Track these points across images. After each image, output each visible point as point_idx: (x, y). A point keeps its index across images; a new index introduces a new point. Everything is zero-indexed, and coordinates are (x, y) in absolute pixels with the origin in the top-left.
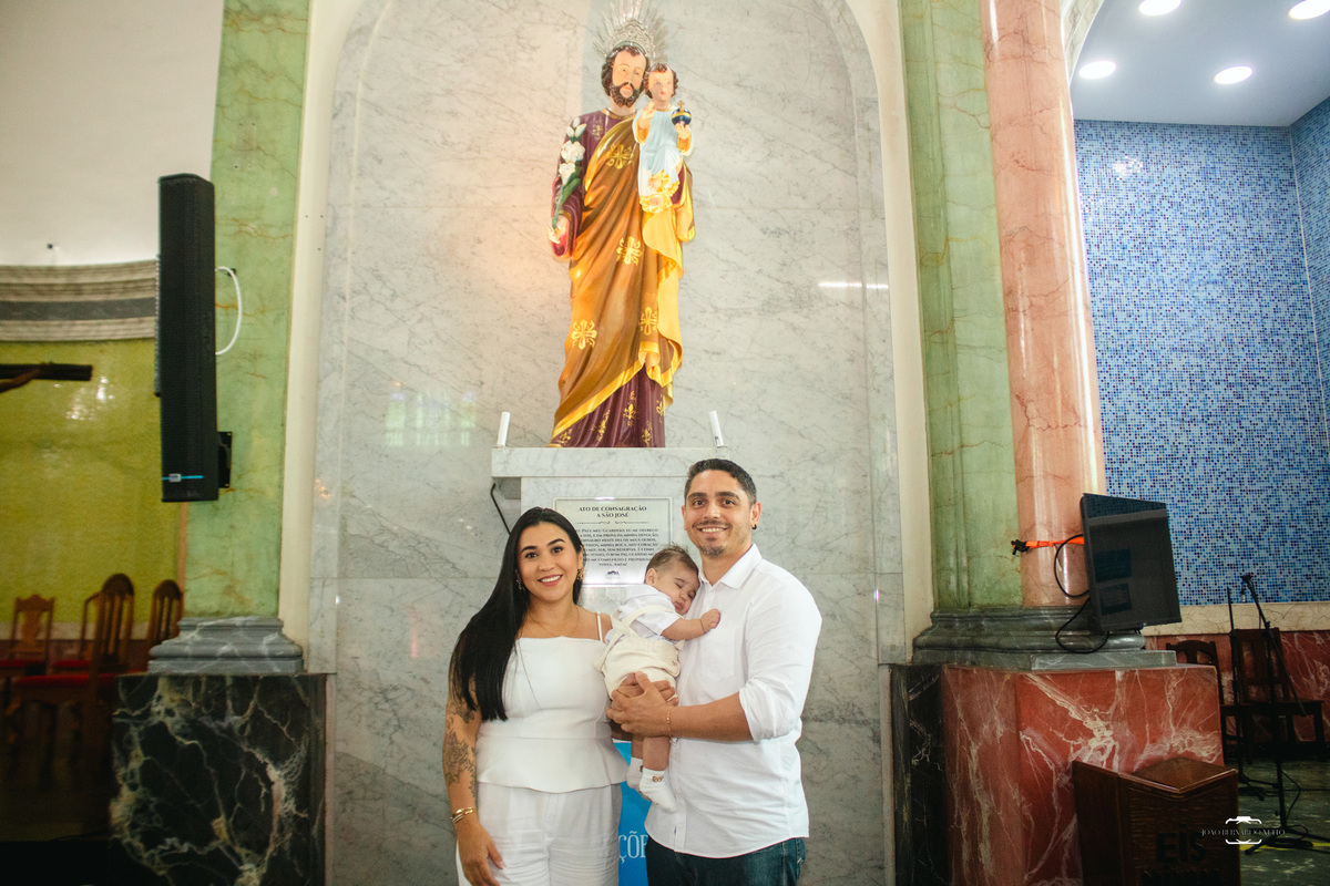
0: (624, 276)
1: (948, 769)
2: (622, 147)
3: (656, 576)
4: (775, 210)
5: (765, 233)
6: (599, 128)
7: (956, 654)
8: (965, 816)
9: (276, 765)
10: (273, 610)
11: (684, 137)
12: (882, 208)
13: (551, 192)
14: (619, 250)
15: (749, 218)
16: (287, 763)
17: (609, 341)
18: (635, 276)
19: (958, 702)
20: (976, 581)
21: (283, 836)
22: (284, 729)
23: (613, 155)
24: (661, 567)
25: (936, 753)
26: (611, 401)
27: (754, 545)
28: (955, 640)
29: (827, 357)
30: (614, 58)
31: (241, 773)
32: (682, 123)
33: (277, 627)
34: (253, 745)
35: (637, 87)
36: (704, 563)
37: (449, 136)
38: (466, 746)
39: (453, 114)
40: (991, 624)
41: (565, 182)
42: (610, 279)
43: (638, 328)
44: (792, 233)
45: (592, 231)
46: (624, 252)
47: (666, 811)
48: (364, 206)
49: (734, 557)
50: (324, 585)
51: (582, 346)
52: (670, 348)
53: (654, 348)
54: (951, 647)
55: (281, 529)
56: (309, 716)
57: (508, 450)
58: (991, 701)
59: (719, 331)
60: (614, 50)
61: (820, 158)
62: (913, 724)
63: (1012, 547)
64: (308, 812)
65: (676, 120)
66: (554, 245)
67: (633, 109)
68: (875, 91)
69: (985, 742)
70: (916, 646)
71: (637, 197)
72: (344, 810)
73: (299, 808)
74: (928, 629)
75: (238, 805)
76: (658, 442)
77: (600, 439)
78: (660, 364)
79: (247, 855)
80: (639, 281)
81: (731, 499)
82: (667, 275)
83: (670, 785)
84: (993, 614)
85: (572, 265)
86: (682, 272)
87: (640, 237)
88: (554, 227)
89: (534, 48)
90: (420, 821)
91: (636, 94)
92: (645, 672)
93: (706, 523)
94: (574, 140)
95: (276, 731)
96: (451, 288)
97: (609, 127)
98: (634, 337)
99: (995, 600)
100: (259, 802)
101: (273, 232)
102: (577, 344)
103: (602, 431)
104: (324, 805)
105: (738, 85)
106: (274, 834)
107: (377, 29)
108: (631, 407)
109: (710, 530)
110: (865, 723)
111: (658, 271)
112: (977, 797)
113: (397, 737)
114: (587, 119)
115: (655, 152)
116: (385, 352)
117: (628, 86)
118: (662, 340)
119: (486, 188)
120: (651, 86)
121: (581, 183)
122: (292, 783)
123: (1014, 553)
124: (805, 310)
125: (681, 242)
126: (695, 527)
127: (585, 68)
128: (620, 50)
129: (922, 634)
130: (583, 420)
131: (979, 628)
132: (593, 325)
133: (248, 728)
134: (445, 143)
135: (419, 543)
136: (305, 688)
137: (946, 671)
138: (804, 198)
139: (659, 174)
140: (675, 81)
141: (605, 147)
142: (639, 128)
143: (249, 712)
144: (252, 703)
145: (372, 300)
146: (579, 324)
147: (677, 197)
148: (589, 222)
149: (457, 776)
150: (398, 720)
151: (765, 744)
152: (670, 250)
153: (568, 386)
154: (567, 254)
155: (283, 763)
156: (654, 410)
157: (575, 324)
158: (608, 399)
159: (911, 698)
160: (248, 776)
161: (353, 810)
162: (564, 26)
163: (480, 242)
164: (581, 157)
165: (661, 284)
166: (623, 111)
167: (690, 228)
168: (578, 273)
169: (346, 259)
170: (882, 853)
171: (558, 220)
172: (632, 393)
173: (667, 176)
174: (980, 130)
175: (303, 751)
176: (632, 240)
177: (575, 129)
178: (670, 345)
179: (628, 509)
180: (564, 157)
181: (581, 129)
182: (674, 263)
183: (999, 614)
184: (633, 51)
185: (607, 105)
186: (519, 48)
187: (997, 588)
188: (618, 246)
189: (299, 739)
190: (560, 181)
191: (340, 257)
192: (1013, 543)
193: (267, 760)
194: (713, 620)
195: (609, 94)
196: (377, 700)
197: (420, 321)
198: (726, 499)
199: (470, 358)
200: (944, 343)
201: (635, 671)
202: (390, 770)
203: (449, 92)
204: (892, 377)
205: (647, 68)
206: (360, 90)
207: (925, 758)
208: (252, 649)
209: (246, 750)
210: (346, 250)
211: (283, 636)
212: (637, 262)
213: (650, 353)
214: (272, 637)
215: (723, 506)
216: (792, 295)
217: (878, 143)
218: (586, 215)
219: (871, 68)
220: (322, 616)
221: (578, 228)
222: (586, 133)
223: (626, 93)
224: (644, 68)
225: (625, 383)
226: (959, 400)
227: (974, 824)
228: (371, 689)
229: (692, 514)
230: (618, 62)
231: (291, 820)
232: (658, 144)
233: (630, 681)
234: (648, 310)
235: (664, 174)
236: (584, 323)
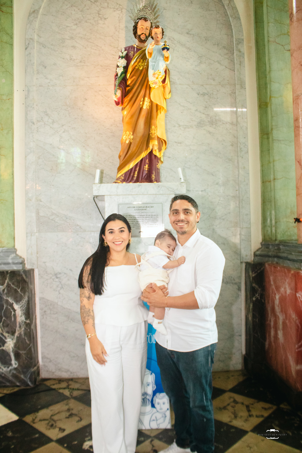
0: (144, 113)
1: (266, 301)
2: (142, 60)
3: (159, 243)
4: (202, 85)
5: (198, 95)
6: (132, 52)
7: (270, 259)
8: (273, 320)
9: (17, 304)
10: (13, 245)
11: (167, 56)
12: (245, 84)
13: (114, 79)
14: (141, 103)
15: (192, 89)
16: (21, 303)
17: (138, 140)
18: (148, 113)
19: (271, 278)
20: (279, 231)
21: (21, 329)
22: (19, 290)
23: (138, 64)
24: (161, 240)
25: (262, 296)
26: (139, 164)
27: (198, 229)
28: (270, 254)
29: (223, 144)
30: (138, 23)
31: (4, 306)
32: (166, 50)
33: (14, 250)
34: (8, 297)
35: (147, 35)
36: (178, 237)
37: (72, 57)
38: (89, 310)
39: (74, 47)
40: (284, 247)
41: (119, 75)
42: (138, 113)
43: (149, 134)
44: (209, 94)
45: (130, 95)
46: (143, 104)
48: (40, 86)
49: (191, 234)
50: (31, 235)
51: (127, 142)
52: (162, 142)
53: (156, 142)
54: (269, 256)
55: (14, 214)
56: (28, 285)
57: (99, 185)
58: (285, 280)
59: (181, 134)
60: (138, 19)
61: (220, 64)
62: (254, 285)
63: (294, 220)
64: (30, 320)
65: (163, 49)
66: (116, 101)
67: (146, 44)
68: (243, 36)
69: (282, 294)
70: (255, 255)
71: (148, 81)
72: (43, 318)
73: (26, 319)
74: (259, 249)
75: (4, 318)
76: (158, 180)
77: (135, 178)
78: (158, 149)
79: (8, 336)
80: (149, 115)
81: (189, 211)
82: (160, 113)
84: (284, 243)
85: (123, 109)
86: (167, 111)
87: (150, 98)
88: (115, 94)
89: (105, 19)
90: (71, 321)
91: (147, 38)
92: (155, 282)
93: (179, 221)
94: (122, 57)
95: (16, 291)
96: (76, 119)
97: (137, 52)
98: (148, 138)
99: (285, 238)
100: (12, 317)
101: (4, 97)
102: (125, 141)
103: (136, 176)
104: (36, 316)
105: (188, 33)
106: (18, 328)
107: (41, 10)
108: (147, 166)
109: (180, 224)
110: (236, 284)
111: (157, 111)
112: (278, 314)
113: (62, 291)
114: (127, 49)
115: (155, 62)
116: (51, 144)
117: (144, 35)
118: (159, 139)
119: (88, 77)
120: (153, 34)
121: (126, 76)
122: (23, 310)
123: (295, 223)
124: (214, 126)
125: (166, 99)
126: (175, 223)
127: (126, 27)
128: (140, 19)
129: (257, 250)
130: (128, 171)
131: (279, 249)
132: (132, 133)
133: (6, 290)
134: (71, 59)
135: (67, 218)
136: (26, 275)
137: (267, 265)
138: (214, 80)
139: (157, 72)
140: (163, 32)
141: (135, 60)
142: (149, 53)
143: (5, 284)
144: (6, 281)
145: (45, 124)
146: (126, 133)
147: (164, 81)
148: (129, 91)
149: (87, 321)
150: (62, 285)
153: (122, 158)
154: (120, 105)
155: (19, 303)
156: (156, 166)
157: (124, 133)
158: (138, 163)
159: (253, 275)
160: (7, 308)
161: (46, 318)
162: (117, 9)
163: (86, 100)
164: (125, 65)
165: (158, 117)
166: (141, 45)
167: (169, 93)
168: (125, 112)
169: (34, 108)
170: (241, 330)
171: (116, 91)
172: (147, 160)
173: (160, 72)
174: (285, 51)
175: (26, 299)
176: (146, 99)
177: (123, 53)
178: (162, 141)
179: (146, 207)
180: (118, 65)
181: (125, 53)
182: (163, 108)
183: (288, 244)
184: (146, 20)
185: (135, 43)
186: (99, 19)
187: (286, 234)
188: (141, 101)
189: (24, 293)
190: (117, 75)
191: (31, 107)
193: (13, 302)
194: (182, 261)
195: (136, 38)
196: (53, 278)
197: (64, 132)
198: (186, 211)
199: (84, 146)
200: (268, 138)
201: (152, 282)
202: (59, 303)
203: (72, 38)
204: (248, 152)
205: (151, 27)
206: (36, 37)
207: (258, 298)
208: (5, 261)
209: (5, 298)
210: (33, 104)
211: (17, 255)
212: (148, 108)
213: (154, 144)
214: (13, 255)
215: (185, 214)
216: (209, 120)
217: (244, 57)
218: (128, 89)
219: (241, 25)
220: (31, 247)
221: (125, 94)
222: (127, 55)
223: (143, 37)
224: (150, 27)
225: (144, 156)
226: (274, 161)
227: (276, 323)
228: (51, 274)
229: (173, 218)
230: (139, 24)
231: (23, 323)
232: (156, 59)
233: (150, 286)
234: (153, 127)
235: (159, 72)
236: (128, 133)
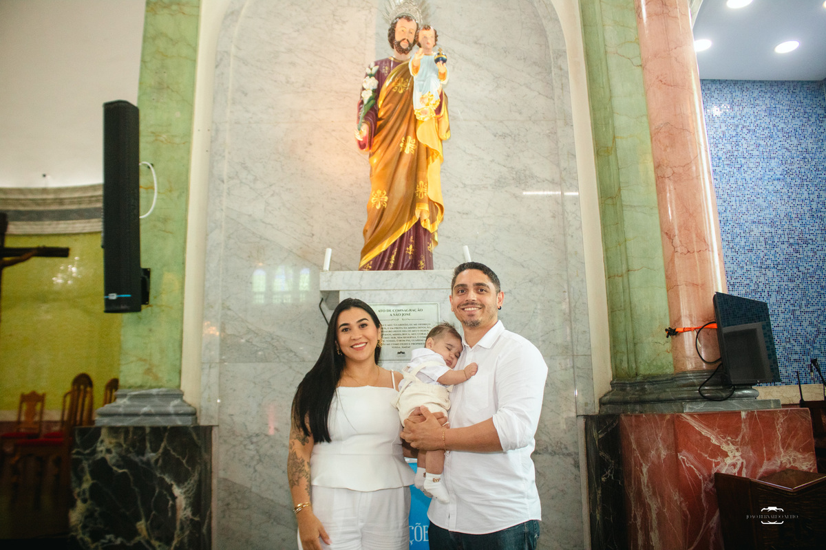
0: (405, 161)
1: (626, 483)
2: (402, 79)
3: (433, 342)
4: (501, 122)
5: (495, 136)
6: (387, 68)
7: (629, 407)
8: (639, 514)
9: (178, 485)
10: (177, 384)
11: (442, 72)
12: (571, 119)
14: (402, 145)
15: (485, 127)
16: (186, 484)
17: (396, 203)
18: (412, 162)
19: (632, 438)
20: (641, 359)
21: (183, 533)
22: (184, 461)
23: (396, 84)
24: (436, 337)
25: (617, 473)
26: (397, 243)
27: (500, 321)
28: (628, 398)
29: (538, 215)
30: (396, 23)
31: (154, 491)
32: (441, 62)
33: (180, 395)
34: (163, 471)
35: (411, 41)
36: (465, 333)
37: (290, 78)
38: (303, 461)
39: (293, 64)
40: (651, 386)
41: (365, 102)
42: (396, 163)
43: (415, 195)
44: (513, 136)
45: (384, 133)
46: (405, 145)
47: (443, 503)
48: (236, 123)
49: (487, 328)
50: (210, 367)
51: (378, 207)
52: (436, 208)
53: (426, 207)
54: (626, 403)
55: (182, 332)
56: (200, 453)
57: (330, 273)
58: (657, 435)
59: (467, 199)
60: (396, 18)
61: (530, 88)
62: (601, 454)
63: (666, 333)
64: (200, 517)
65: (437, 60)
66: (359, 142)
67: (409, 56)
68: (564, 45)
69: (653, 463)
70: (602, 403)
71: (413, 110)
72: (224, 517)
73: (194, 514)
74: (609, 392)
75: (154, 512)
76: (429, 266)
77: (391, 267)
78: (430, 218)
79: (160, 546)
80: (415, 165)
81: (484, 288)
82: (433, 161)
83: (445, 485)
84: (653, 380)
85: (371, 155)
86: (442, 160)
87: (415, 137)
88: (359, 129)
89: (344, 22)
90: (275, 523)
92: (427, 406)
93: (467, 304)
94: (371, 76)
95: (179, 463)
96: (292, 174)
97: (394, 67)
98: (412, 201)
99: (653, 371)
100: (168, 511)
101: (177, 140)
102: (375, 206)
103: (392, 262)
104: (211, 513)
105: (476, 43)
106: (177, 532)
107: (243, 12)
108: (411, 247)
109: (470, 309)
110: (569, 455)
111: (427, 158)
112: (648, 500)
113: (259, 468)
114: (379, 63)
115: (424, 81)
116: (250, 216)
117: (406, 41)
118: (431, 203)
119: (315, 110)
120: (420, 40)
121: (376, 103)
122: (190, 498)
123: (667, 337)
124: (523, 185)
125: (441, 140)
126: (459, 308)
127: (377, 34)
128: (400, 18)
129: (605, 395)
130: (380, 255)
131: (643, 390)
132: (385, 193)
133: (160, 461)
134: (288, 82)
135: (273, 339)
136: (198, 435)
137: (623, 418)
138: (520, 113)
139: (427, 94)
140: (436, 36)
141: (391, 80)
142: (413, 66)
143: (161, 450)
144: (163, 445)
145: (241, 182)
146: (376, 193)
147: (438, 110)
148: (382, 127)
149: (297, 481)
150: (260, 456)
151: (511, 453)
152: (434, 144)
153: (369, 234)
154: (367, 148)
155: (183, 484)
156: (426, 248)
157: (373, 193)
158: (396, 241)
159: (600, 436)
160: (160, 493)
161: (230, 516)
162: (363, 8)
163: (311, 144)
164: (376, 87)
165: (429, 167)
166: (402, 57)
167: (447, 132)
168: (375, 160)
169: (224, 157)
170: (582, 542)
171: (361, 125)
172: (412, 238)
173: (432, 95)
174: (634, 67)
175: (196, 477)
176: (410, 138)
177: (371, 69)
178: (436, 207)
179: (410, 310)
180: (365, 87)
181: (375, 69)
182: (438, 153)
183: (655, 379)
184: (408, 19)
186: (335, 22)
187: (655, 363)
188: (401, 142)
189: (193, 468)
190: (362, 102)
191: (220, 155)
192: (666, 330)
193: (173, 482)
194: (473, 370)
195: (393, 48)
196: (245, 443)
197: (272, 195)
198: (480, 288)
199: (305, 219)
200: (614, 205)
201: (420, 406)
202: (254, 490)
203: (290, 51)
204: (581, 227)
205: (418, 29)
206: (233, 50)
207: (610, 477)
208: (163, 410)
209: (159, 475)
210: (224, 151)
211: (184, 401)
212: (413, 153)
213: (422, 211)
214: (176, 402)
215: (478, 293)
216: (514, 176)
217: (567, 78)
218: (379, 123)
219: (561, 30)
220: (209, 388)
221: (374, 132)
222: (378, 72)
223: (404, 45)
224: (415, 29)
225: (407, 230)
226: (625, 241)
227: (645, 519)
228: (241, 435)
229: (457, 299)
230: (398, 25)
231: (188, 522)
232: (426, 76)
233: (417, 412)
234: (421, 182)
235: (430, 94)
236: (379, 192)
